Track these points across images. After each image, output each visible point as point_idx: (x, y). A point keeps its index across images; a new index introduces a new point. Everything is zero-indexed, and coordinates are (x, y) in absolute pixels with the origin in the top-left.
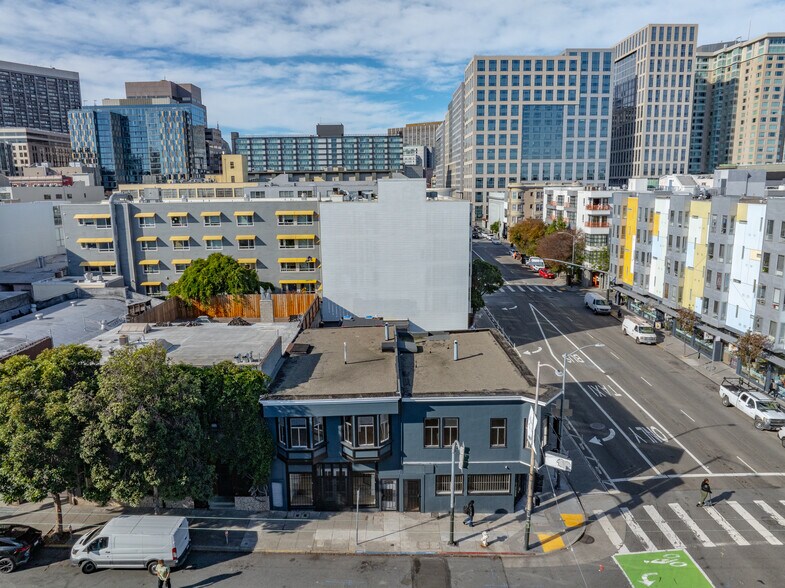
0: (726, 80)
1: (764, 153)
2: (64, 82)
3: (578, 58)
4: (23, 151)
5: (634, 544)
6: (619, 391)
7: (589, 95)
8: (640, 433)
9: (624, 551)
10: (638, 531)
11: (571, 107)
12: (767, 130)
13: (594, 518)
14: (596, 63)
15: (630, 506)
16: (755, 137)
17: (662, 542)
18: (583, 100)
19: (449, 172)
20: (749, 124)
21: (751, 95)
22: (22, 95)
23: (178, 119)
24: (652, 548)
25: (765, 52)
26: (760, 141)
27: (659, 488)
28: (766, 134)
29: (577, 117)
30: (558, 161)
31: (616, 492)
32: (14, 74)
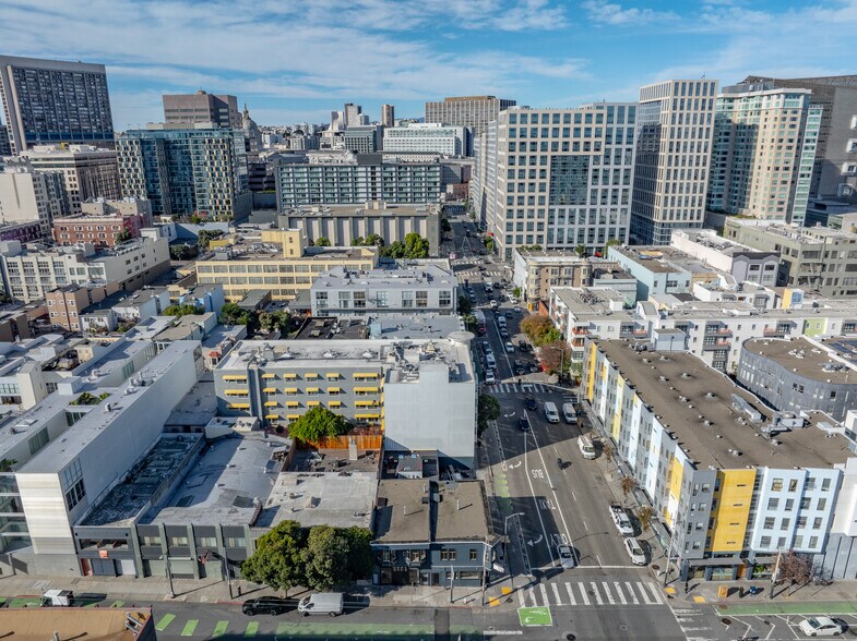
0: (748, 123)
1: (776, 200)
2: (92, 76)
3: (605, 112)
4: (72, 176)
5: (529, 603)
6: (555, 505)
7: (613, 147)
8: (555, 538)
9: (523, 607)
10: (533, 597)
11: (597, 158)
12: (779, 179)
13: (516, 590)
14: (621, 116)
15: (534, 584)
16: (768, 184)
17: (540, 602)
18: (608, 151)
19: (485, 195)
20: (764, 170)
21: (768, 144)
22: (51, 93)
23: (222, 147)
24: (535, 606)
25: (781, 106)
26: (773, 189)
27: (551, 574)
28: (779, 183)
29: (601, 167)
30: (583, 207)
31: (530, 576)
32: (42, 72)
